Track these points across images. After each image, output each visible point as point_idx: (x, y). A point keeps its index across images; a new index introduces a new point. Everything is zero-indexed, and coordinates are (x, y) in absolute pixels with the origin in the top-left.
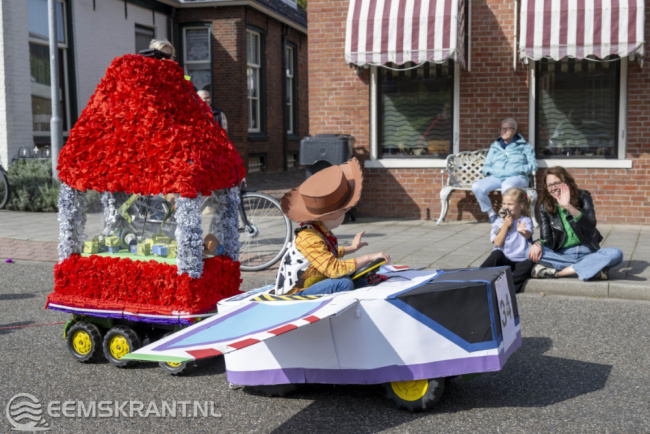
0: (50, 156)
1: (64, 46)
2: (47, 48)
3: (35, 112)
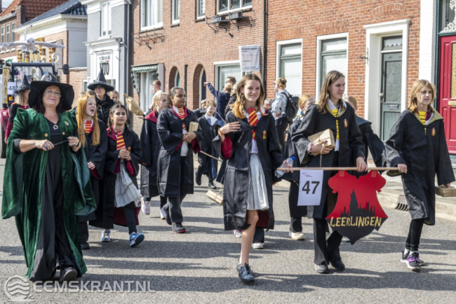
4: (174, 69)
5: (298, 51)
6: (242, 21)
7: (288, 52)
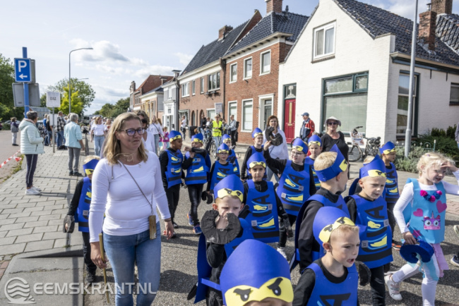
0: (404, 145)
1: (414, 96)
2: (407, 98)
3: (398, 125)
4: (193, 112)
5: (236, 105)
6: (217, 94)
7: (232, 105)
